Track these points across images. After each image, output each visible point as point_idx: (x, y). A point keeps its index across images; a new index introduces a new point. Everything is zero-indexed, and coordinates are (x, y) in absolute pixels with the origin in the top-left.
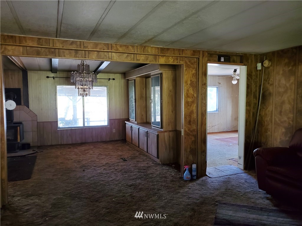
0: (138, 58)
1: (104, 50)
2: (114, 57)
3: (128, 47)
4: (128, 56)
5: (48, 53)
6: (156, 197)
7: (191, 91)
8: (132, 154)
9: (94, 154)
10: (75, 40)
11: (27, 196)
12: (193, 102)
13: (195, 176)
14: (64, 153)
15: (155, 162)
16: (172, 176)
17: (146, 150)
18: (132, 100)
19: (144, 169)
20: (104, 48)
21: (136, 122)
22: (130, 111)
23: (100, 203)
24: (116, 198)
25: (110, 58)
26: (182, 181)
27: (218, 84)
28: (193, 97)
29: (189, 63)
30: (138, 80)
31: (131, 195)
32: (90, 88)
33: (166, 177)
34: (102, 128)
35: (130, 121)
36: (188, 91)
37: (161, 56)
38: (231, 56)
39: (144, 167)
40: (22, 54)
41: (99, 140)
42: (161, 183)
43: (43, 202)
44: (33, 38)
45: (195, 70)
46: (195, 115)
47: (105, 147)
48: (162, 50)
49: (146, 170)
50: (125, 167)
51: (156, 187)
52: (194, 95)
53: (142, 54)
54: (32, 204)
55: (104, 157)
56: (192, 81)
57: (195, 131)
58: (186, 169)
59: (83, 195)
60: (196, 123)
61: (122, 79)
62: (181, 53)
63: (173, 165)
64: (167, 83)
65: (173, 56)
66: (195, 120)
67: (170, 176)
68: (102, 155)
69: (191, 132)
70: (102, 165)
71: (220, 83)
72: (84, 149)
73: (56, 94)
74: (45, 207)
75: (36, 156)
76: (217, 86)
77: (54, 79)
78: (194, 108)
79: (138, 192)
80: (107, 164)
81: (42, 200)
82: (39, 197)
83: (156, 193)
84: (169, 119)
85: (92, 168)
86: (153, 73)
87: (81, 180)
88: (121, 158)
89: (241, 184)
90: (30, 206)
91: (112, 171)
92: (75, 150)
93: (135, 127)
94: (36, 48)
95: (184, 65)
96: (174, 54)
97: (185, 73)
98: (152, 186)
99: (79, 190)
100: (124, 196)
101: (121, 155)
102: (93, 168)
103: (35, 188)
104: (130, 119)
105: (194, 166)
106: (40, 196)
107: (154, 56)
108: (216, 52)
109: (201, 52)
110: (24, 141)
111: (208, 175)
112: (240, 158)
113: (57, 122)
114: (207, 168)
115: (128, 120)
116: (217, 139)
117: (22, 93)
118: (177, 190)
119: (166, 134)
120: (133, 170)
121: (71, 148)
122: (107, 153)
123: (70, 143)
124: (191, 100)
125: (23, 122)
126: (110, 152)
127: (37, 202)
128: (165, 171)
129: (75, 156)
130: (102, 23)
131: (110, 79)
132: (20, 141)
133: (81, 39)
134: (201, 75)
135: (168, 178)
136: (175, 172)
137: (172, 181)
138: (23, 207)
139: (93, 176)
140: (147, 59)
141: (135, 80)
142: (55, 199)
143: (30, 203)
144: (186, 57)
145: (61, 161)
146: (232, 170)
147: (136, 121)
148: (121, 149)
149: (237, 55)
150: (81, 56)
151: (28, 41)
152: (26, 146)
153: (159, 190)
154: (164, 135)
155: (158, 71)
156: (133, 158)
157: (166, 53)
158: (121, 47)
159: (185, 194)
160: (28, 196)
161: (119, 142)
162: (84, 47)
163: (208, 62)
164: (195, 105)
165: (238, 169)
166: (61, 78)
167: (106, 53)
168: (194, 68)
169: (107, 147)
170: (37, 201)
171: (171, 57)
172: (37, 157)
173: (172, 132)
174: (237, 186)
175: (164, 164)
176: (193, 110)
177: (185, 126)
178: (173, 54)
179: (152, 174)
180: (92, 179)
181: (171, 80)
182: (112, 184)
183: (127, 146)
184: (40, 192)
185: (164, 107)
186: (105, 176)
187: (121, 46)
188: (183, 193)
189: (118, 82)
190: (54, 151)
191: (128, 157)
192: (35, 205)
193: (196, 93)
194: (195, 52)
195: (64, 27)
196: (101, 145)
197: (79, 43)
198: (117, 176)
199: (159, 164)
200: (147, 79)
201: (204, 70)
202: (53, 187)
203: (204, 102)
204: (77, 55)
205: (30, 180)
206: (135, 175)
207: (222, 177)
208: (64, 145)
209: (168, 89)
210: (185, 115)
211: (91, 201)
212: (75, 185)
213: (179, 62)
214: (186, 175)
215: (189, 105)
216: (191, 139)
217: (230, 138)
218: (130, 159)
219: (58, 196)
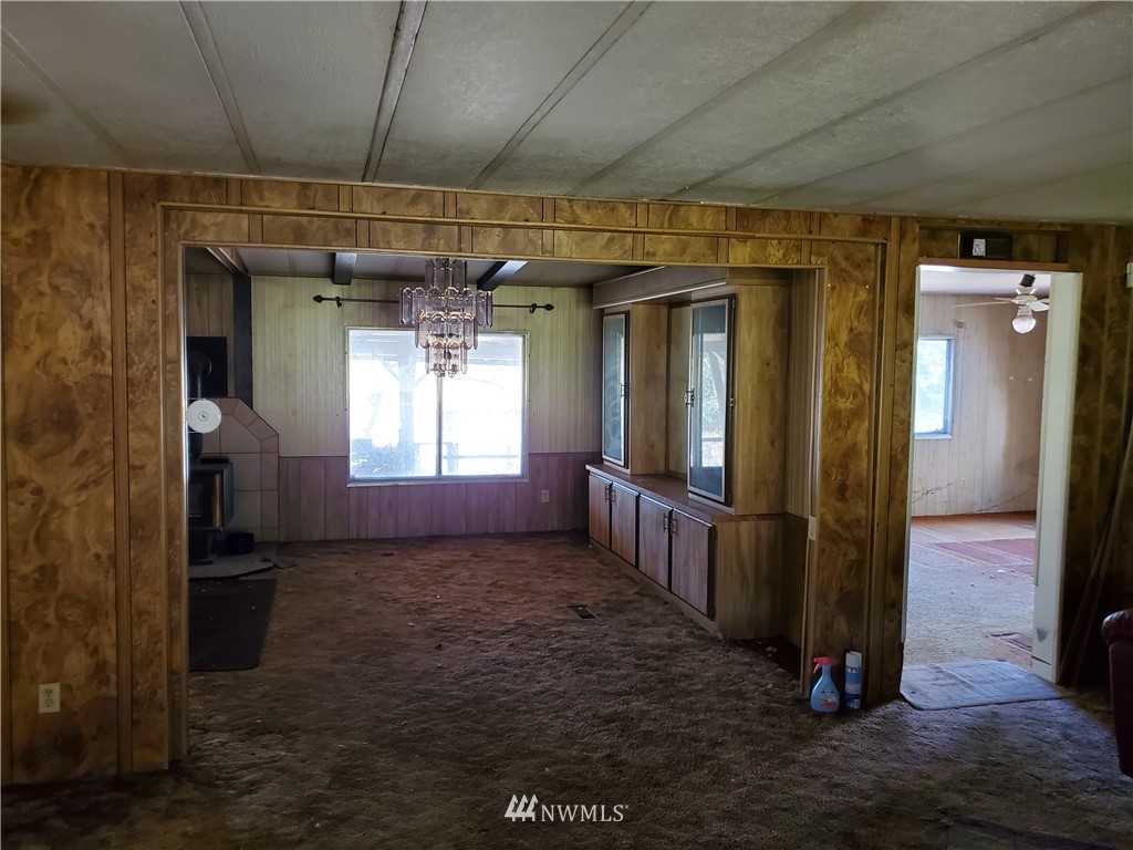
0: (649, 248)
1: (527, 220)
2: (560, 246)
3: (613, 209)
4: (611, 240)
5: (331, 235)
6: (706, 771)
7: (851, 372)
8: (612, 593)
9: (474, 585)
10: (427, 188)
11: (247, 733)
12: (857, 413)
13: (857, 697)
14: (369, 575)
15: (701, 632)
16: (767, 693)
17: (663, 580)
18: (614, 389)
19: (659, 658)
20: (529, 216)
21: (628, 471)
22: (607, 427)
23: (498, 778)
24: (555, 763)
25: (549, 248)
26: (803, 715)
27: (952, 328)
28: (860, 395)
29: (844, 264)
30: (639, 315)
31: (609, 756)
32: (466, 348)
33: (740, 695)
34: (500, 485)
35: (605, 463)
36: (839, 369)
37: (737, 238)
38: (1014, 236)
39: (658, 647)
40: (247, 240)
41: (492, 530)
42: (723, 716)
43: (304, 761)
44: (283, 182)
45: (869, 291)
46: (865, 465)
47: (513, 557)
48: (743, 214)
49: (665, 662)
50: (587, 642)
51: (703, 731)
52: (861, 387)
53: (666, 234)
54: (268, 763)
55: (511, 596)
56: (855, 332)
57: (864, 523)
58: (820, 669)
59: (436, 746)
60: (868, 494)
61: (577, 308)
62: (815, 228)
63: (769, 649)
64: (754, 333)
65: (783, 239)
66: (865, 483)
67: (756, 690)
68: (502, 586)
69: (847, 527)
70: (503, 628)
71: (960, 325)
72: (437, 563)
73: (344, 359)
74: (309, 779)
75: (273, 583)
76: (950, 335)
77: (339, 305)
78: (859, 435)
79: (637, 747)
80: (522, 625)
81: (297, 751)
82: (290, 741)
83: (704, 757)
84: (757, 468)
85: (470, 638)
86: (697, 292)
87: (431, 686)
88: (573, 607)
89: (1046, 748)
90: (261, 769)
91: (539, 657)
92: (408, 563)
93: (625, 490)
94: (294, 218)
95: (826, 270)
96: (789, 232)
97: (828, 300)
98: (687, 727)
99: (423, 723)
100: (585, 760)
101: (570, 595)
102: (472, 638)
103: (272, 705)
104: (604, 457)
105: (853, 660)
106: (291, 737)
107: (708, 239)
108: (954, 220)
109: (895, 223)
110: (233, 525)
111: (907, 697)
112: (1042, 635)
113: (347, 458)
114: (904, 668)
115: (597, 460)
116: (943, 546)
117: (230, 355)
118: (786, 749)
119: (744, 526)
120: (615, 655)
121: (392, 554)
122: (520, 582)
123: (391, 534)
124: (849, 405)
125: (232, 458)
126: (529, 580)
127: (282, 758)
128: (737, 670)
129: (406, 588)
130: (528, 137)
131: (534, 306)
132: (223, 524)
133: (450, 185)
134: (892, 311)
135: (748, 699)
136: (777, 675)
137: (767, 712)
138: (239, 773)
139: (473, 673)
140: (683, 251)
141: (627, 314)
142: (343, 750)
143: (261, 758)
144: (833, 242)
145: (359, 606)
146: (1009, 683)
147: (626, 466)
148: (572, 568)
149: (1042, 229)
150: (447, 244)
151: (267, 195)
152: (240, 543)
153: (714, 744)
154: (738, 532)
155: (720, 288)
156: (615, 609)
157: (757, 226)
158: (588, 209)
159: (815, 771)
160: (253, 732)
161: (562, 539)
162: (459, 213)
163: (920, 259)
164: (866, 424)
165: (1033, 680)
166: (365, 301)
167: (532, 233)
168: (865, 283)
169: (518, 558)
170: (283, 753)
171: (775, 242)
172: (278, 587)
173: (767, 522)
174: (1030, 751)
175: (733, 642)
176: (855, 444)
177: (824, 504)
178: (785, 229)
179: (687, 676)
180: (467, 682)
181: (772, 323)
182: (541, 706)
183: (591, 556)
184: (292, 720)
185: (741, 424)
186: (516, 676)
187: (588, 206)
188: (809, 764)
189: (565, 318)
190: (336, 564)
191: (596, 604)
192: (277, 770)
193: (871, 380)
194: (869, 223)
195: (394, 151)
196: (496, 549)
197: (438, 199)
198: (560, 678)
199: (714, 640)
200: (675, 311)
201: (903, 289)
202: (334, 706)
203: (903, 414)
204: (432, 241)
205: (256, 672)
206: (625, 677)
207: (962, 710)
208: (366, 541)
209: (759, 354)
210: (824, 461)
211: (468, 771)
212: (409, 702)
213: (804, 260)
214: (822, 691)
215: (839, 426)
216: (845, 554)
217: (997, 541)
218: (603, 612)
219: (352, 742)
